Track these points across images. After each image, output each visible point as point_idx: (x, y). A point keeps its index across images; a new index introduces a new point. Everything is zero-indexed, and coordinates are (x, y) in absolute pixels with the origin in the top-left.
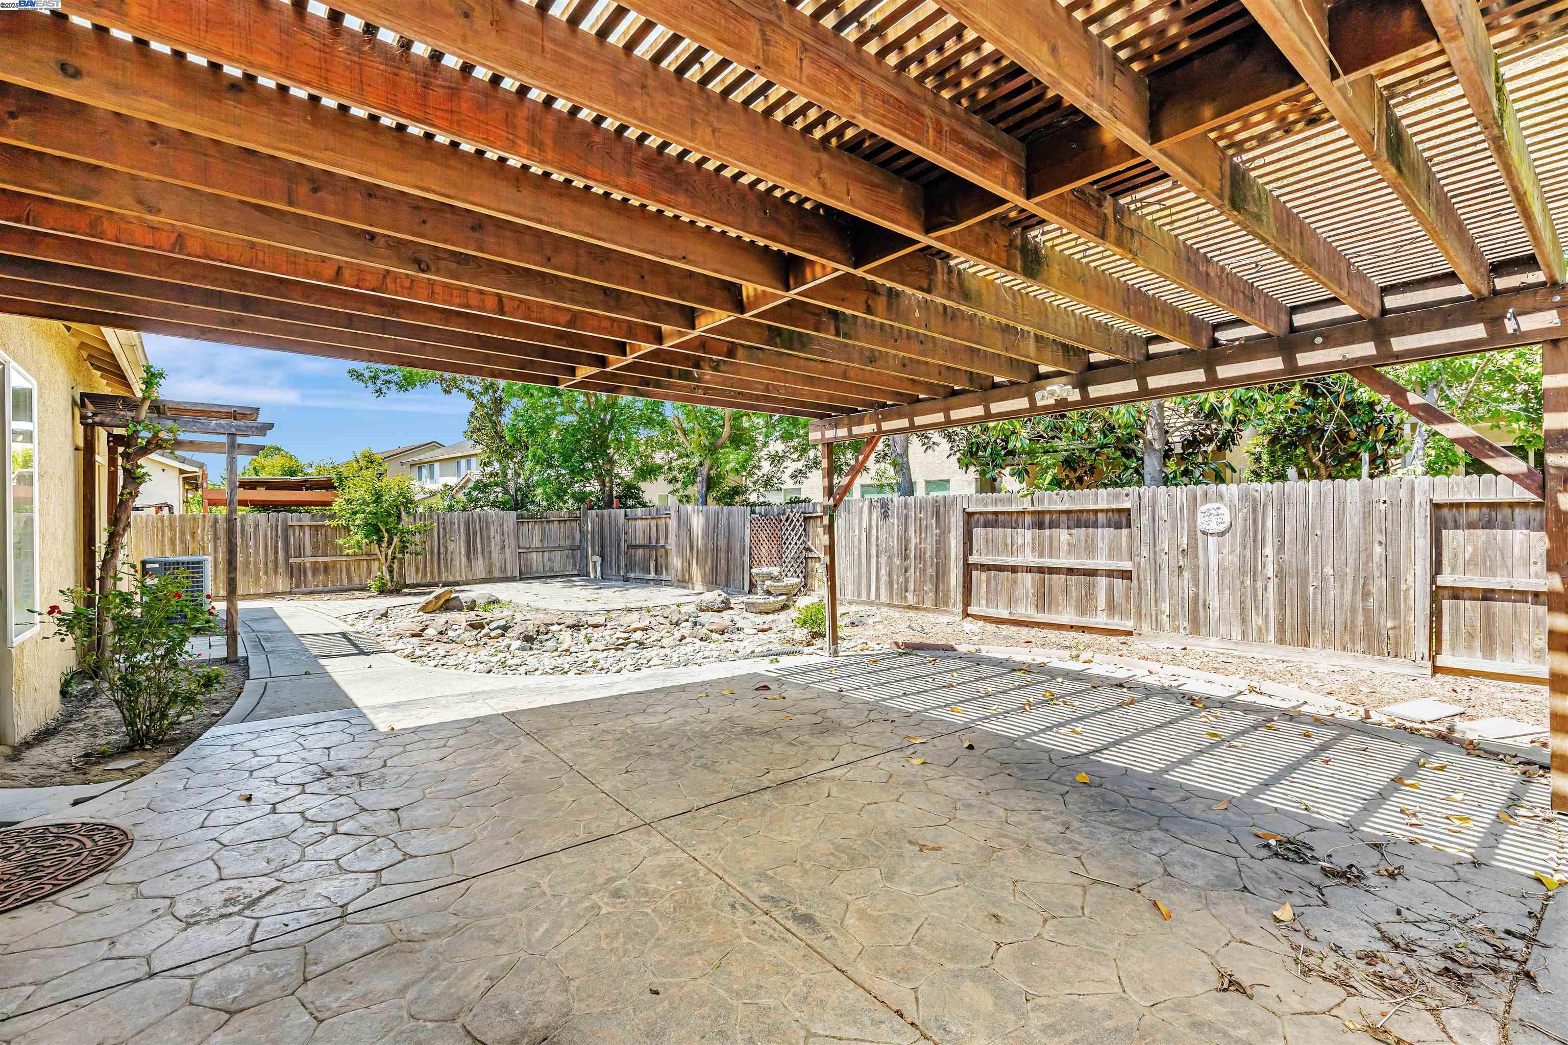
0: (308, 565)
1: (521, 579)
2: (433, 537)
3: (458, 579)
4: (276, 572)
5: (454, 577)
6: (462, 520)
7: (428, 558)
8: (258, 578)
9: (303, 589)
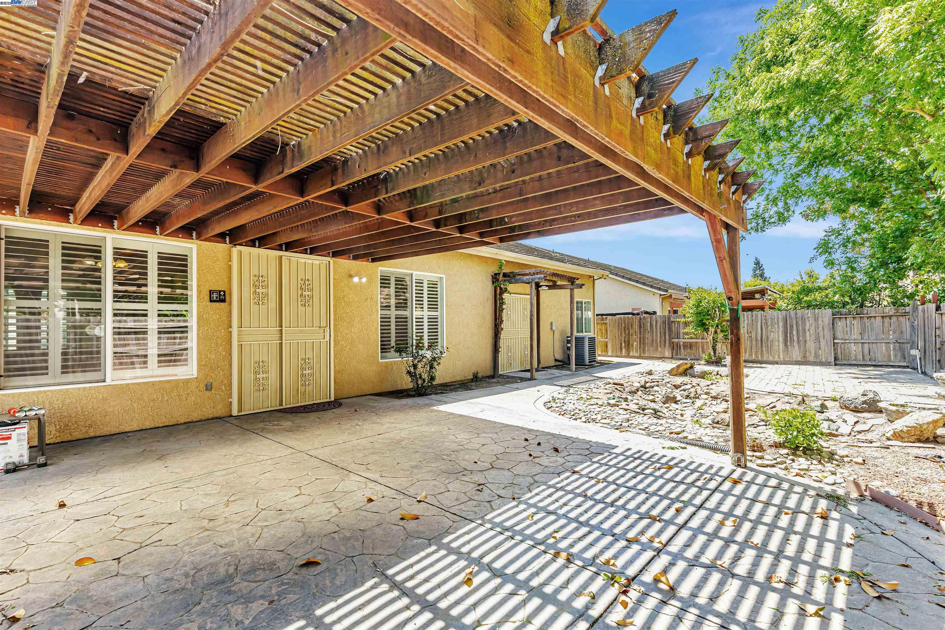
0: (681, 343)
1: (835, 365)
2: (757, 329)
3: (776, 359)
4: (665, 346)
5: (774, 358)
6: (780, 316)
7: (754, 343)
8: (657, 348)
9: (679, 356)
